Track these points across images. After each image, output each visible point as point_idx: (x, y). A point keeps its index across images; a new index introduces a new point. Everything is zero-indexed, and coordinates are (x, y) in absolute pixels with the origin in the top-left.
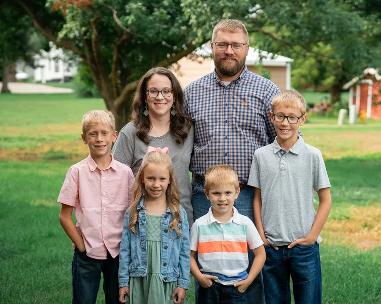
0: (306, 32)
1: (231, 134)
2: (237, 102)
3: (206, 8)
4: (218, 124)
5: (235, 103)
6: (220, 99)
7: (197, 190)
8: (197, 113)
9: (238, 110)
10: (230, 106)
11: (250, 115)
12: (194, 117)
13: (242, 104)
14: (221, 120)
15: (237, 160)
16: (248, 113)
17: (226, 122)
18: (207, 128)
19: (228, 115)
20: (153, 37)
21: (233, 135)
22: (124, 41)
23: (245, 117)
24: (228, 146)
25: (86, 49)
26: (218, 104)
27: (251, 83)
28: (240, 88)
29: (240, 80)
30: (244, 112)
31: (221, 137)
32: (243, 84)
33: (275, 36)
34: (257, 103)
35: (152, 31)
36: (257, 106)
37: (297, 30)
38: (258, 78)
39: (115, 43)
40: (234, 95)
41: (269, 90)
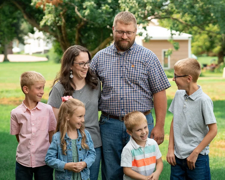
0: (201, 17)
1: (125, 85)
2: (128, 65)
3: (135, 4)
4: (116, 79)
5: (127, 66)
6: (117, 62)
7: (104, 121)
8: (103, 72)
9: (129, 70)
10: (124, 67)
11: (136, 73)
12: (101, 74)
13: (132, 66)
14: (118, 76)
15: (129, 102)
16: (135, 72)
17: (121, 77)
18: (109, 82)
19: (123, 73)
20: (101, 23)
21: (126, 86)
22: (82, 26)
23: (133, 75)
24: (123, 93)
25: (58, 31)
26: (116, 65)
27: (138, 52)
28: (131, 56)
29: (131, 50)
30: (132, 72)
31: (118, 88)
32: (133, 53)
33: (181, 20)
34: (141, 66)
35: (100, 19)
36: (141, 68)
37: (195, 16)
38: (142, 49)
39: (76, 27)
40: (126, 60)
41: (149, 56)
